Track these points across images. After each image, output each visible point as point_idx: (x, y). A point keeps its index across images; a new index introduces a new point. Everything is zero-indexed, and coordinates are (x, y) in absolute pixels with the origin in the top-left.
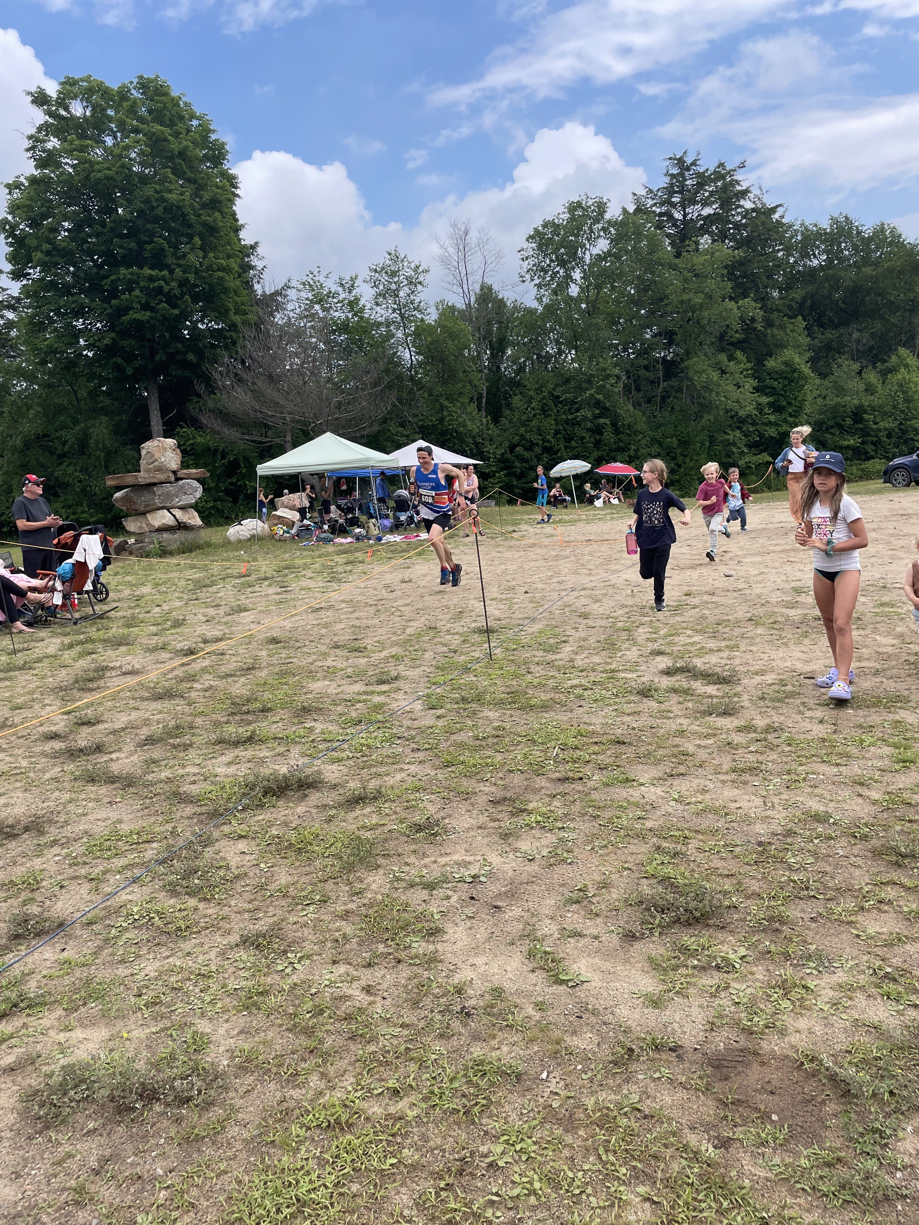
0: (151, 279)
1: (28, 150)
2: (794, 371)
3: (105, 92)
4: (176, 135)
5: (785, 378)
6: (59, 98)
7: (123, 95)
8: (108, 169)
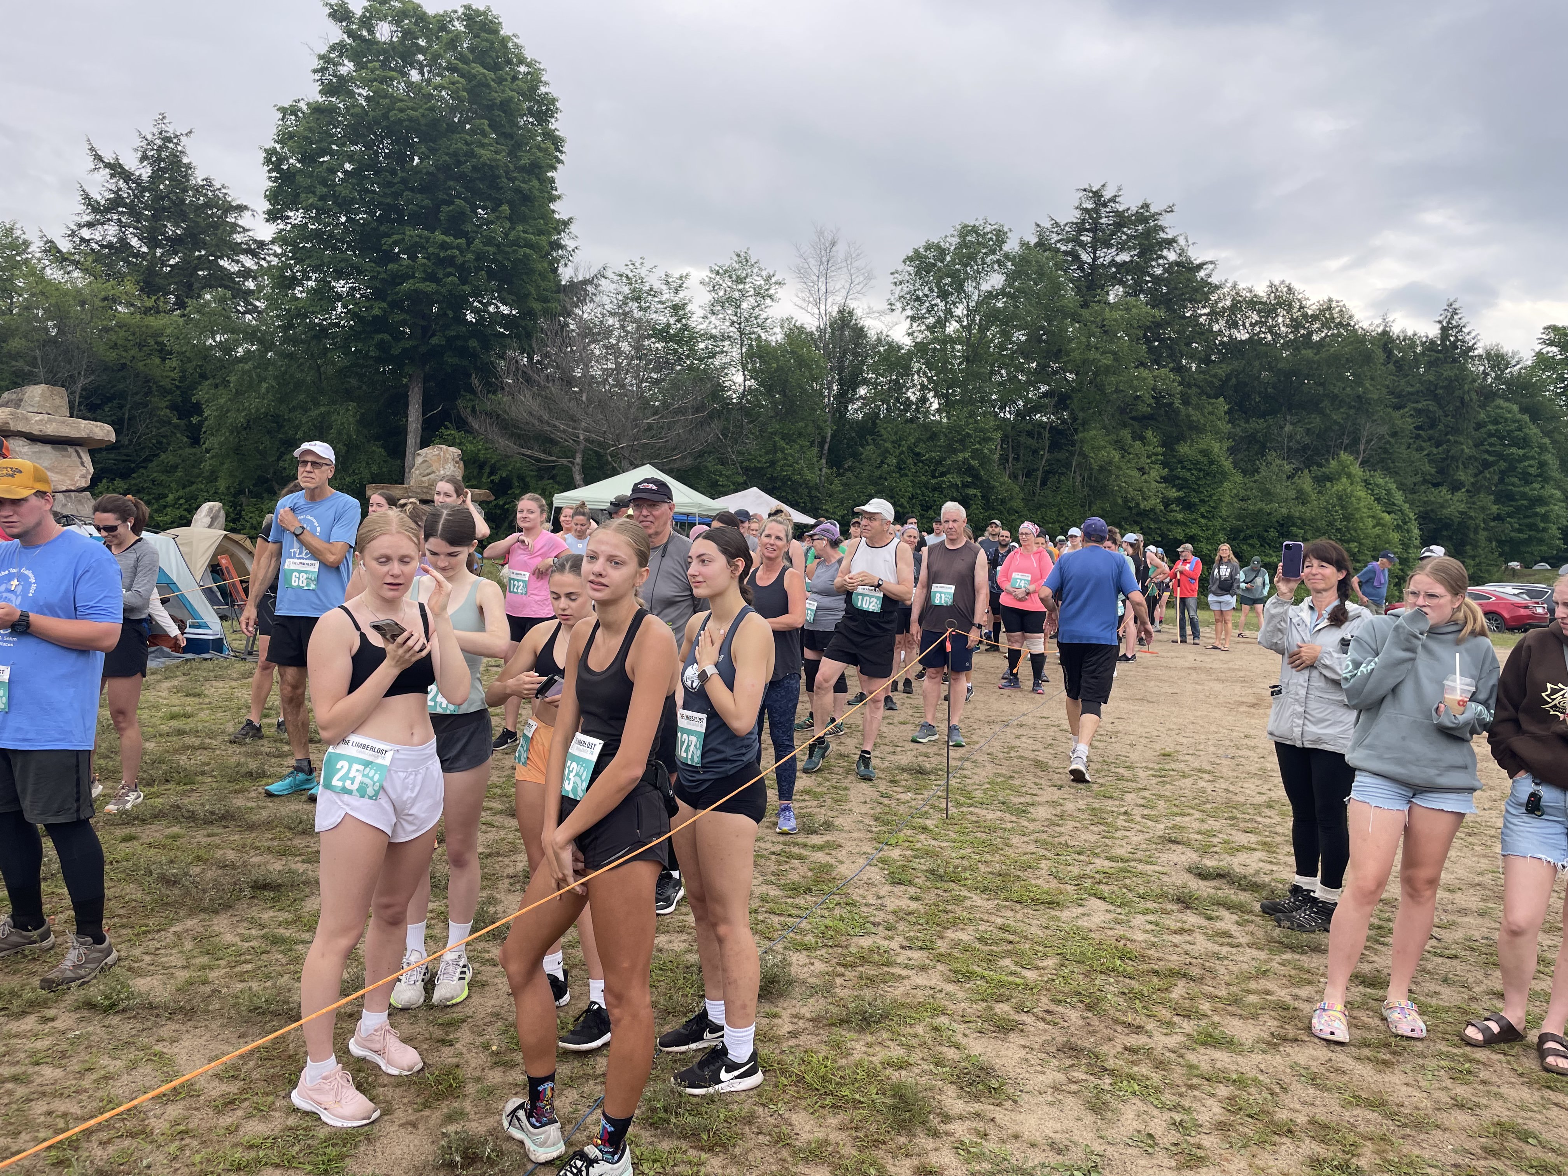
0: (444, 246)
1: (315, 71)
2: (1211, 463)
3: (421, 17)
4: (500, 81)
5: (1200, 470)
6: (364, 16)
7: (442, 23)
8: (413, 109)
